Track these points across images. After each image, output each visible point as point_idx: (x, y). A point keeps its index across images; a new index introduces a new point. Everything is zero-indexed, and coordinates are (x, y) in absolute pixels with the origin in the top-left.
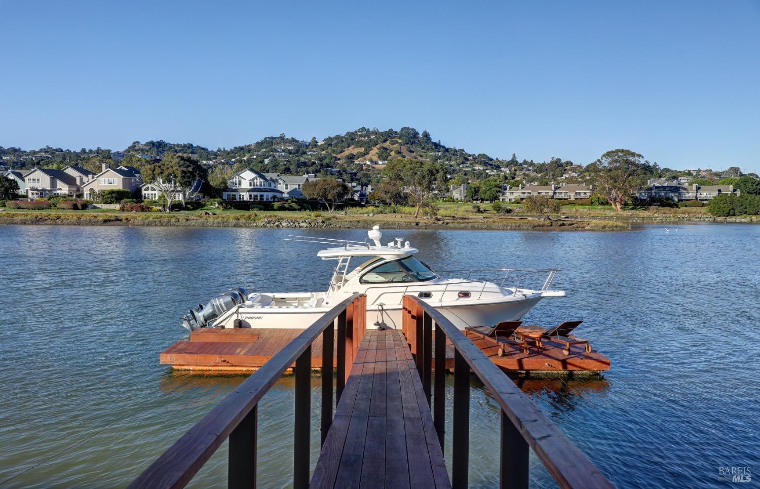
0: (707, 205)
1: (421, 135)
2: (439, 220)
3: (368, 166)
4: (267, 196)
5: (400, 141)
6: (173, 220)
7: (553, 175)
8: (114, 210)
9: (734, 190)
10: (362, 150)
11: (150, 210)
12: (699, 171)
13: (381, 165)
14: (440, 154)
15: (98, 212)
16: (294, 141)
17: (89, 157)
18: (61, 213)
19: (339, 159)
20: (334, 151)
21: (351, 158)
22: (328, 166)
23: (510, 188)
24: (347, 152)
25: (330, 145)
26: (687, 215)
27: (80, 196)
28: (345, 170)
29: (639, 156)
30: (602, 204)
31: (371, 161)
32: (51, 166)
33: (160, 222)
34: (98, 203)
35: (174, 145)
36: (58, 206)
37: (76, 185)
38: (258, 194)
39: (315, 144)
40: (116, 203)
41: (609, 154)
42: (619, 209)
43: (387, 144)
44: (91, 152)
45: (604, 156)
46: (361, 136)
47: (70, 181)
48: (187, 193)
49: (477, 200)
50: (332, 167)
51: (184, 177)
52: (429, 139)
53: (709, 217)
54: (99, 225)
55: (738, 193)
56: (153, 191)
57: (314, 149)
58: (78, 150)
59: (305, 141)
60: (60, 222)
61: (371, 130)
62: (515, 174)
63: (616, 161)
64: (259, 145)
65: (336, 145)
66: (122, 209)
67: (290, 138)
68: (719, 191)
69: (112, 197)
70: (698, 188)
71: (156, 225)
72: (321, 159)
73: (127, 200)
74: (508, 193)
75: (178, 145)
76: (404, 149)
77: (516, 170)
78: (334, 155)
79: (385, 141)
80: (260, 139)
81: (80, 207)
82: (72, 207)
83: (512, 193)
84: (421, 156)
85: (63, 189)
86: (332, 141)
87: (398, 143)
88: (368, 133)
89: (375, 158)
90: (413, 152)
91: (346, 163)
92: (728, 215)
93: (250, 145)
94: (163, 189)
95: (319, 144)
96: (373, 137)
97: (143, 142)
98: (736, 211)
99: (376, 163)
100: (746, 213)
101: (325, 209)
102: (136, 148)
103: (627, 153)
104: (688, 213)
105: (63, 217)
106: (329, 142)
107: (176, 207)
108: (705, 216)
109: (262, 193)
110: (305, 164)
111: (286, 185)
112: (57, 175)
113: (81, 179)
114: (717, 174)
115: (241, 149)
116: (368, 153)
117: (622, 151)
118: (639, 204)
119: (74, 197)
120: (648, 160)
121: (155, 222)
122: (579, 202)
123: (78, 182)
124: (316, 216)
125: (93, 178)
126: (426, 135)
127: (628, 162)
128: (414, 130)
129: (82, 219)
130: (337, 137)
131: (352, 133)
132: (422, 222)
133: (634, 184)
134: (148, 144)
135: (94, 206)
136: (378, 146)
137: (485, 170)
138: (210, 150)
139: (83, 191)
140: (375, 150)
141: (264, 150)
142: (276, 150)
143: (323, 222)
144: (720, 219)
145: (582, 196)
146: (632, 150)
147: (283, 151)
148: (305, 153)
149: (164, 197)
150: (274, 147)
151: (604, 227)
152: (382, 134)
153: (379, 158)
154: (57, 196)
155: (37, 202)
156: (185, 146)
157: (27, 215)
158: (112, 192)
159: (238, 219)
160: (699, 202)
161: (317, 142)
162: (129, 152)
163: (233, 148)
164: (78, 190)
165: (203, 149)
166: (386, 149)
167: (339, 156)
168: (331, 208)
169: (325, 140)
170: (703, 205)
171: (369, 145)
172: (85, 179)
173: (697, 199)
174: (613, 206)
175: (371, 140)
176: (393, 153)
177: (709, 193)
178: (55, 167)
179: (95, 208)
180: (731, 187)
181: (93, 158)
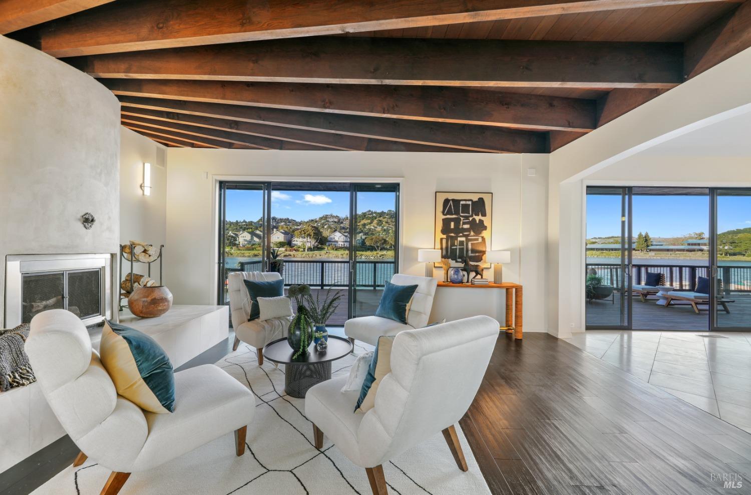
3: (373, 229)
4: (347, 244)
6: (314, 255)
10: (369, 221)
11: (298, 251)
13: (379, 229)
16: (337, 217)
21: (364, 225)
24: (362, 222)
28: (362, 231)
31: (374, 226)
34: (275, 247)
36: (257, 249)
40: (283, 248)
46: (369, 214)
47: (259, 237)
48: (314, 243)
51: (313, 235)
56: (298, 241)
61: (373, 211)
64: (321, 218)
66: (286, 250)
69: (281, 245)
76: (389, 221)
79: (380, 217)
80: (321, 216)
87: (386, 218)
88: (372, 213)
89: (376, 226)
94: (304, 241)
96: (374, 215)
99: (376, 228)
101: (377, 251)
107: (310, 249)
112: (253, 234)
115: (312, 220)
116: (372, 223)
131: (365, 213)
136: (377, 219)
140: (375, 221)
147: (332, 222)
149: (304, 244)
152: (379, 213)
153: (377, 225)
155: (247, 247)
156: (285, 219)
158: (280, 242)
159: (342, 255)
165: (294, 221)
166: (381, 221)
171: (373, 219)
176: (384, 223)
181: (244, 225)
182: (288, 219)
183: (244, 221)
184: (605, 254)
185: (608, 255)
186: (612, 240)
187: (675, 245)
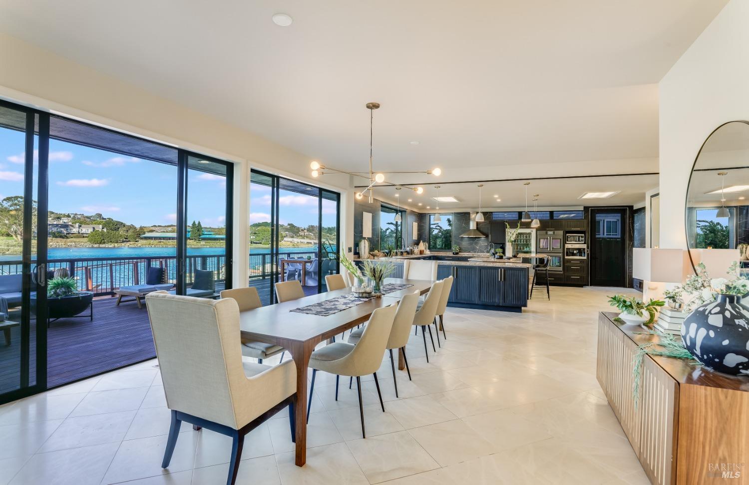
0: (86, 237)
9: (103, 228)
12: (76, 214)
26: (74, 244)
30: (4, 235)
41: (8, 199)
42: (20, 240)
45: (4, 200)
53: (89, 245)
55: (105, 230)
63: (16, 204)
68: (94, 228)
70: (80, 226)
92: (101, 243)
98: (105, 241)
100: (111, 242)
104: (75, 242)
108: (86, 244)
114: (88, 217)
144: (95, 246)
160: (82, 236)
170: (83, 237)
173: (79, 233)
177: (87, 230)
180: (101, 226)
184: (162, 243)
185: (166, 244)
186: (170, 229)
187: (219, 235)
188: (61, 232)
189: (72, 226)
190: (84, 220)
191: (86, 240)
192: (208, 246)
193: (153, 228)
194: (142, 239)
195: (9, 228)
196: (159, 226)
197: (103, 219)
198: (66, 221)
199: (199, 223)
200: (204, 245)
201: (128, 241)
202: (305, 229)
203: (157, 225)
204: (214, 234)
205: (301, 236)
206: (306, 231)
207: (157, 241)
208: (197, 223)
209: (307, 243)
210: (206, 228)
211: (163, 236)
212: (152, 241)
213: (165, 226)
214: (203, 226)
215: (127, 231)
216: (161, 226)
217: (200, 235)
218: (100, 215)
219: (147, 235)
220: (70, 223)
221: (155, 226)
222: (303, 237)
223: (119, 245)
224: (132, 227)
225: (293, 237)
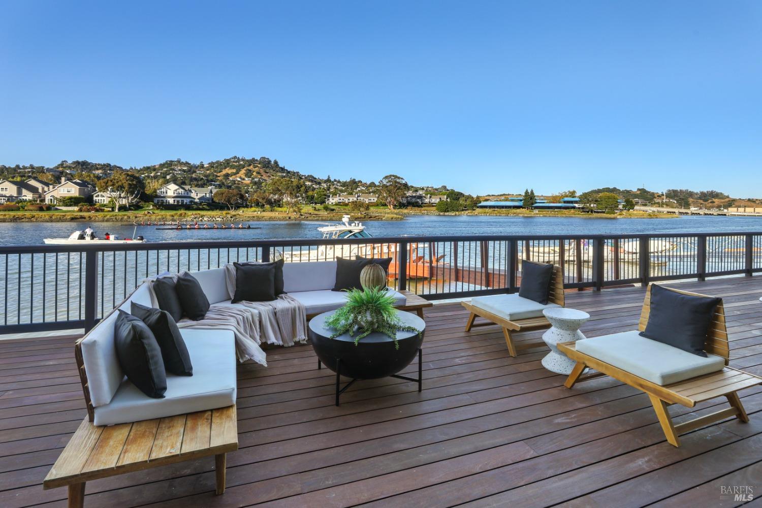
0: (435, 206)
1: (272, 163)
2: (302, 215)
3: (239, 181)
4: (186, 201)
5: (259, 166)
6: (126, 217)
7: (352, 189)
8: (73, 211)
9: (447, 198)
10: (234, 171)
11: (102, 211)
12: (428, 187)
13: (247, 181)
14: (284, 174)
15: (60, 212)
16: (187, 164)
17: (25, 171)
18: (34, 213)
19: (219, 177)
20: (215, 171)
21: (227, 176)
22: (212, 181)
23: (332, 196)
24: (224, 172)
25: (213, 167)
27: (43, 200)
28: (223, 183)
29: (402, 179)
30: (383, 205)
31: (241, 178)
32: (15, 178)
33: (116, 218)
34: (59, 206)
35: (96, 164)
36: (26, 208)
37: (38, 192)
38: (179, 199)
39: (202, 166)
40: (74, 206)
41: (386, 177)
42: (392, 209)
43: (251, 167)
44: (25, 168)
45: (384, 178)
46: (234, 162)
47: (33, 190)
48: (130, 199)
49: (312, 203)
50: (215, 182)
51: (130, 188)
52: (278, 165)
53: (437, 213)
54: (68, 221)
55: (449, 200)
56: (103, 198)
57: (202, 170)
58: (13, 166)
59: (195, 164)
60: (35, 220)
61: (240, 158)
62: (330, 188)
64: (162, 166)
65: (217, 167)
66: (80, 210)
67: (184, 162)
68: (440, 198)
69: (71, 202)
70: (430, 197)
71: (113, 221)
72: (206, 176)
73: (83, 204)
74: (331, 199)
75: (99, 165)
76: (262, 171)
77: (330, 185)
78: (215, 174)
79: (250, 165)
80: (163, 162)
81: (45, 209)
82: (39, 209)
83: (333, 199)
84: (273, 176)
85: (28, 196)
86: (214, 164)
87: (258, 167)
88: (239, 160)
89: (243, 176)
90: (267, 173)
91: (224, 179)
92: (445, 211)
93: (155, 166)
94: (113, 196)
95: (205, 166)
96: (242, 163)
97: (70, 162)
98: (449, 209)
99: (244, 179)
100: (453, 210)
101: (229, 209)
102: (64, 166)
103: (396, 177)
104: (427, 211)
105: (36, 216)
106: (212, 165)
107: (122, 208)
108: (434, 212)
109: (183, 199)
110: (196, 179)
111: (197, 194)
112: (21, 185)
113: (43, 189)
114: (436, 189)
115: (148, 168)
116: (238, 173)
117: (393, 176)
118: (402, 206)
119: (38, 202)
120: (407, 181)
121: (112, 219)
122: (371, 204)
123: (40, 191)
124: (227, 214)
125: (54, 188)
126: (276, 162)
127: (396, 182)
128: (268, 159)
129: (53, 218)
130: (217, 162)
131: (228, 160)
132: (292, 217)
133: (400, 194)
134: (74, 163)
135: (56, 208)
136: (245, 169)
137: (312, 185)
138: (124, 168)
139: (45, 197)
140: (243, 171)
141: (166, 169)
142: (174, 170)
143: (231, 217)
144: (442, 214)
145: (372, 201)
146: (399, 176)
147: (180, 170)
148: (195, 172)
149: (113, 201)
150: (172, 167)
151: (392, 218)
152: (248, 161)
153: (246, 176)
154: (26, 201)
155: (7, 206)
156: (104, 165)
157: (5, 215)
158: (71, 198)
159: (173, 216)
160: (431, 205)
161: (203, 165)
162: (58, 168)
163: (142, 168)
164: (40, 197)
165: (119, 167)
166: (250, 170)
167: (219, 174)
168: (232, 209)
169: (209, 164)
170: (433, 206)
171: (239, 168)
172: (46, 189)
173: (430, 203)
174: (389, 207)
175: (241, 165)
176: (255, 173)
177: (435, 200)
178: (19, 179)
179: (57, 209)
180: (445, 196)
181: (29, 172)
182: (109, 165)
183: (32, 167)
184: (496, 212)
185: (500, 213)
186: (503, 198)
187: (554, 203)
188: (417, 202)
189: (425, 197)
190: (433, 192)
191: (434, 208)
192: (541, 215)
193: (488, 198)
194: (478, 207)
195: (386, 200)
196: (492, 195)
197: (447, 190)
198: (421, 193)
199: (532, 191)
200: (537, 214)
201: (466, 210)
202: (663, 195)
203: (491, 194)
204: (547, 203)
205: (658, 203)
206: (665, 197)
207: (492, 209)
208: (529, 191)
209: (668, 212)
210: (538, 196)
211: (496, 205)
212: (487, 210)
213: (498, 195)
214: (536, 194)
215: (466, 200)
216: (494, 195)
217: (532, 204)
218: (445, 187)
219: (483, 204)
220: (424, 195)
221: (489, 195)
222: (661, 205)
223: (460, 213)
224: (469, 197)
225: (645, 205)
